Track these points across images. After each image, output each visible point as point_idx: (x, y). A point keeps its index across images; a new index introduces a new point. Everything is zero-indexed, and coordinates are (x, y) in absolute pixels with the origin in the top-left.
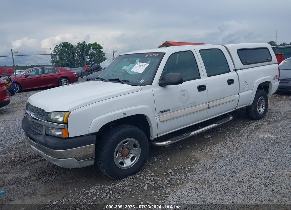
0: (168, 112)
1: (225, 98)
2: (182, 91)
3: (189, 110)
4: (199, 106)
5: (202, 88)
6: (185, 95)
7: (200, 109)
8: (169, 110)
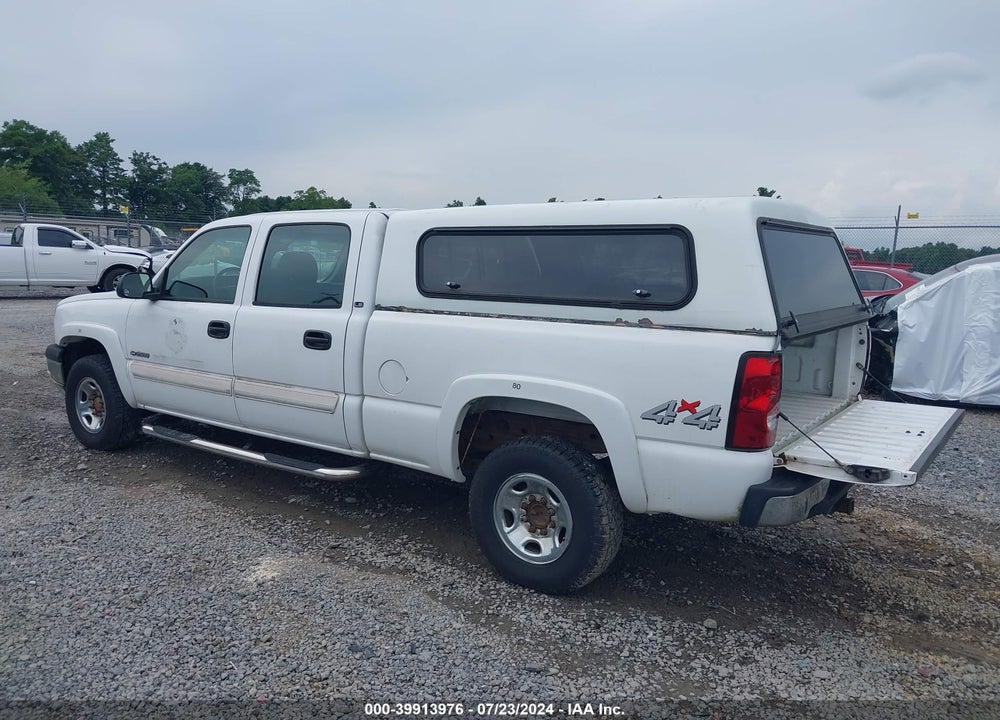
0: (144, 359)
1: (296, 389)
2: (175, 321)
3: (187, 376)
4: (212, 376)
5: (219, 330)
6: (177, 333)
7: (212, 386)
8: (148, 356)
